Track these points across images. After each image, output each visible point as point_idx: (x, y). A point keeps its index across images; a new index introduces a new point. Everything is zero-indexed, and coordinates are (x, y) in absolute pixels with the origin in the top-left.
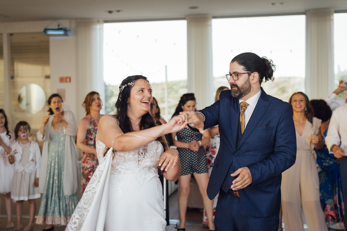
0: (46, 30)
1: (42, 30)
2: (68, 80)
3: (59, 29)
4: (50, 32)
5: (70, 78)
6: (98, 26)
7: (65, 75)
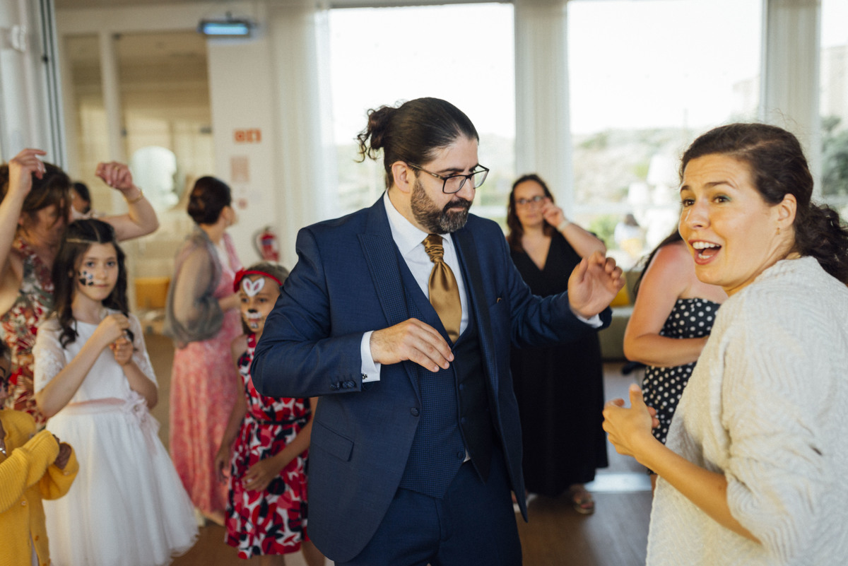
0: (203, 24)
1: (193, 23)
2: (254, 136)
3: (233, 22)
4: (212, 30)
5: (258, 134)
6: (318, 17)
7: (245, 125)
